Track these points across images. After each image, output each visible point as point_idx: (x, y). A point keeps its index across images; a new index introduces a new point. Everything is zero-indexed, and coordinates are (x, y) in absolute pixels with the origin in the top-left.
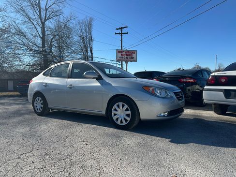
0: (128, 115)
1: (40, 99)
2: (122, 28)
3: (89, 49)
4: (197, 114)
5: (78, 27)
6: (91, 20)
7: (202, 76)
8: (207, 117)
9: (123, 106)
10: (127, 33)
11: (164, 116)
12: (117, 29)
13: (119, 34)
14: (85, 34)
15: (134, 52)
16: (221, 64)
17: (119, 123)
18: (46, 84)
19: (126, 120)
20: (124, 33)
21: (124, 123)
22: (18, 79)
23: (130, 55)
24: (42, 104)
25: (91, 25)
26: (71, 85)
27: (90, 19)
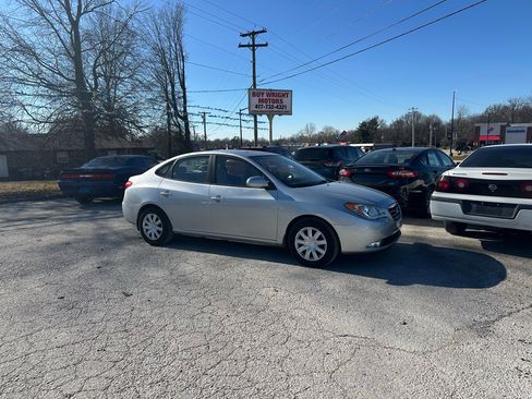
0: (322, 247)
1: (155, 216)
2: (254, 33)
3: (177, 80)
4: (418, 235)
5: (149, 28)
6: (180, 9)
7: (428, 163)
8: (434, 241)
9: (314, 233)
10: (266, 45)
11: (375, 246)
12: (244, 35)
13: (248, 46)
14: (166, 44)
15: (287, 94)
16: (462, 108)
17: (307, 257)
18: (167, 191)
19: (319, 254)
20: (258, 46)
21: (316, 258)
22: (16, 152)
23: (277, 101)
24: (159, 226)
25: (180, 22)
26: (219, 196)
27: (178, 7)
